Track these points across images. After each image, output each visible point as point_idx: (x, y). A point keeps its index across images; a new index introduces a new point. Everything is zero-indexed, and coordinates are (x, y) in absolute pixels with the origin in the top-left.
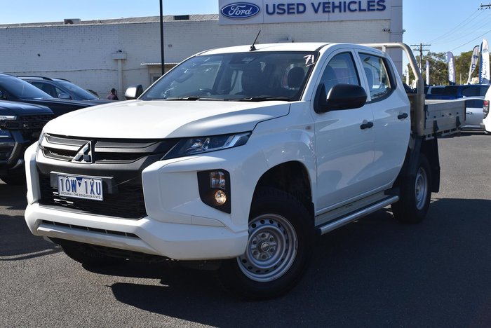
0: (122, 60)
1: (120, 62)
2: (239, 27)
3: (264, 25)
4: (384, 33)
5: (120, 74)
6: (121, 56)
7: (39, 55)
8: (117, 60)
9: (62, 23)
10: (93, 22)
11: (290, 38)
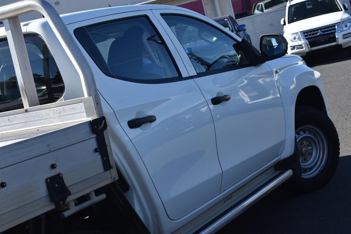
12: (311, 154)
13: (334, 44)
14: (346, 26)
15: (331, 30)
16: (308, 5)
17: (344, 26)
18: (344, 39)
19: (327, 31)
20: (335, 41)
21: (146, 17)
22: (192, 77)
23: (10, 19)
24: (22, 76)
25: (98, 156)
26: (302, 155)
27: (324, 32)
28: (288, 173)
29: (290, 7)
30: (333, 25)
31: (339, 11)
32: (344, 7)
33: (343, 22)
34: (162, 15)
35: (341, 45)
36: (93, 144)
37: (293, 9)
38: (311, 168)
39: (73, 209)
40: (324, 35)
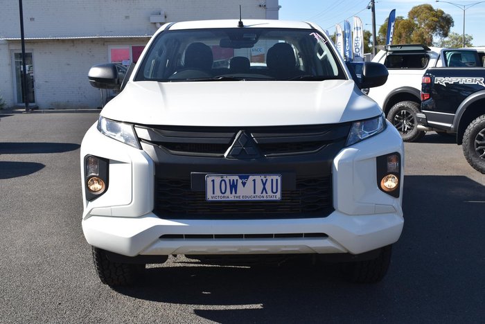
11: (163, 13)
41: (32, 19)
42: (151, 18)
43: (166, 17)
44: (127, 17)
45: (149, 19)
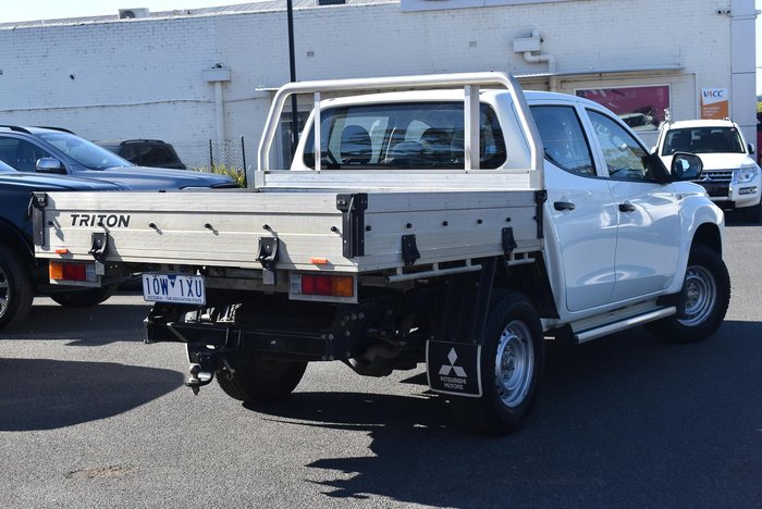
0: (222, 82)
1: (218, 86)
2: (439, 14)
3: (486, 10)
4: (720, 17)
5: (219, 108)
6: (220, 75)
7: (72, 77)
8: (213, 83)
9: (115, 16)
10: (175, 12)
11: (536, 33)
12: (696, 300)
13: (725, 198)
14: (747, 177)
15: (723, 178)
16: (696, 134)
17: (743, 176)
18: (740, 194)
19: (718, 178)
20: (727, 195)
21: (573, 108)
22: (605, 179)
23: (472, 85)
24: (470, 140)
25: (535, 224)
26: (687, 299)
27: (713, 178)
28: (672, 310)
29: (669, 132)
30: (729, 172)
31: (741, 152)
32: (750, 148)
33: (744, 169)
34: (586, 109)
35: (734, 202)
36: (533, 212)
37: (671, 135)
38: (693, 316)
39: (512, 262)
40: (712, 182)
41: (310, 54)
42: (516, 44)
43: (542, 41)
44: (473, 44)
45: (511, 45)
